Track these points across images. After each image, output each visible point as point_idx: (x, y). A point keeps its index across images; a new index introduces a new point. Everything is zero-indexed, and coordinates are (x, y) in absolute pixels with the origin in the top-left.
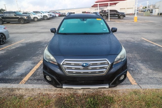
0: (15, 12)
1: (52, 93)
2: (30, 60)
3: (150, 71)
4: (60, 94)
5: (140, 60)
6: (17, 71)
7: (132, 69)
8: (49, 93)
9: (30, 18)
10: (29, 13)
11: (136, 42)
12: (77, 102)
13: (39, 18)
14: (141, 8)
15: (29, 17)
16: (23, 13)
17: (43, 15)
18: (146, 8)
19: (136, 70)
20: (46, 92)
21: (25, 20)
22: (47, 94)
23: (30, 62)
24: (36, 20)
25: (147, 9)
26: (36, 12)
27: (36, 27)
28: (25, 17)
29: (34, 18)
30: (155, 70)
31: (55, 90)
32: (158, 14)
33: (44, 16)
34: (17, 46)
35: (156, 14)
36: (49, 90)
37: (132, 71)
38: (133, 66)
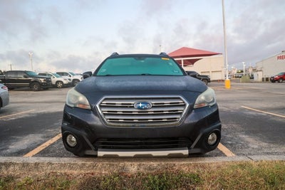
0: (25, 72)
1: (76, 172)
2: (41, 133)
3: (264, 144)
4: (92, 174)
5: (243, 131)
6: (10, 147)
7: (229, 142)
8: (69, 172)
9: (50, 81)
10: (49, 75)
11: (232, 111)
12: (124, 185)
13: (65, 82)
14: (235, 72)
15: (48, 80)
16: (40, 74)
17: (72, 78)
18: (242, 72)
19: (237, 143)
20: (63, 172)
21: (41, 84)
22: (65, 174)
23: (40, 135)
24: (60, 85)
25: (244, 73)
26: (62, 74)
27: (58, 94)
28: (42, 80)
29: (58, 82)
30: (273, 143)
31: (82, 167)
32: (263, 79)
33: (74, 80)
34: (20, 117)
35: (260, 79)
36: (70, 166)
37: (231, 145)
38: (232, 138)
